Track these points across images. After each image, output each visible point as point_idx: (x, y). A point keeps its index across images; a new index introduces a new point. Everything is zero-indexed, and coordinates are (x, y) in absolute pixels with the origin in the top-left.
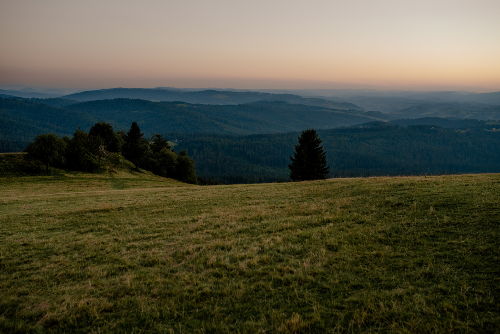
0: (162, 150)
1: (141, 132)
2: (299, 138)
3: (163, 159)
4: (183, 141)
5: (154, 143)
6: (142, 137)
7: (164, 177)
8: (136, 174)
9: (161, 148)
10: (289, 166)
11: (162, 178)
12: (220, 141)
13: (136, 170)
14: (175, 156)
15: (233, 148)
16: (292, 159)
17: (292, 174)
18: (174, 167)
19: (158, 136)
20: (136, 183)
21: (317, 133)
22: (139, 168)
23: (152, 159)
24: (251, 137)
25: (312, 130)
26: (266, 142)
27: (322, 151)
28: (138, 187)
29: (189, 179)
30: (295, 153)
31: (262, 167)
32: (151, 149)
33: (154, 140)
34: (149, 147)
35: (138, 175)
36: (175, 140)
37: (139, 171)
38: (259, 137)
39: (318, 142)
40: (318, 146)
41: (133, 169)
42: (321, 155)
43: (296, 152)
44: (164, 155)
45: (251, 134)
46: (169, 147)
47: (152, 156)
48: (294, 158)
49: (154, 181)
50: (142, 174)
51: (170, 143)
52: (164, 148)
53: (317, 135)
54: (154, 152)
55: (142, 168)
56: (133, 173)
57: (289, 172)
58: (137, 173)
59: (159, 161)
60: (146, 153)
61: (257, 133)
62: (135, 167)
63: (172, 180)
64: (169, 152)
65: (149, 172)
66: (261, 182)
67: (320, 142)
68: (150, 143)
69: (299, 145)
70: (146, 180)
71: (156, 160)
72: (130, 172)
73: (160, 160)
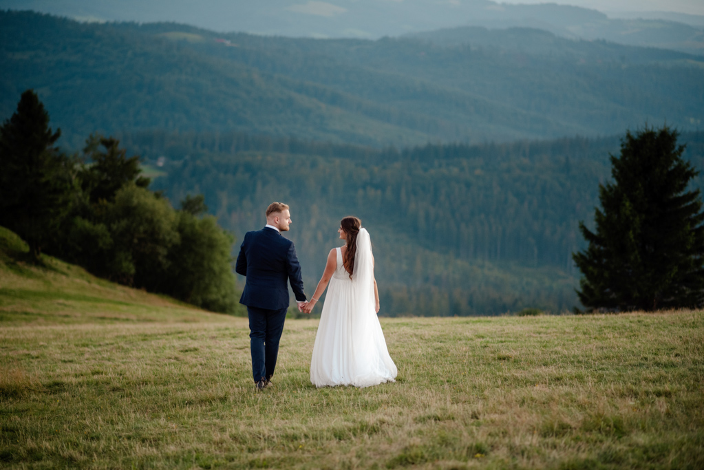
0: (120, 194)
1: (52, 126)
2: (614, 160)
3: (124, 223)
4: (185, 165)
5: (92, 169)
6: (55, 145)
7: (127, 289)
8: (31, 276)
9: (118, 186)
10: (575, 257)
11: (120, 291)
12: (314, 165)
13: (32, 259)
14: (166, 213)
15: (361, 192)
16: (588, 235)
17: (586, 288)
18: (163, 251)
19: (109, 143)
20: (34, 306)
21: (679, 142)
22: (42, 255)
23: (87, 224)
24: (425, 155)
25: (664, 134)
26: (478, 172)
27: (695, 207)
28: (41, 320)
29: (213, 297)
30: (598, 213)
31: (459, 262)
32: (84, 186)
33: (95, 158)
34: (76, 181)
35: (39, 277)
36: (156, 158)
37: (40, 264)
38: (453, 153)
39: (685, 174)
40: (681, 188)
41: (21, 256)
42: (694, 222)
43: (602, 210)
44: (129, 211)
45: (423, 143)
46: (143, 183)
47: (85, 214)
48: (592, 227)
49: (96, 300)
50: (50, 275)
51: (146, 171)
52: (130, 188)
53: (681, 149)
54: (94, 199)
55: (49, 252)
56: (20, 272)
57: (573, 280)
58: (34, 270)
59: (110, 229)
60: (65, 203)
61: (444, 142)
62: (25, 248)
63: (153, 298)
64: (145, 198)
65: (75, 268)
66: (455, 311)
67: (691, 174)
68: (78, 167)
69: (615, 183)
70: (68, 297)
71: (101, 228)
72: (11, 265)
73: (114, 227)
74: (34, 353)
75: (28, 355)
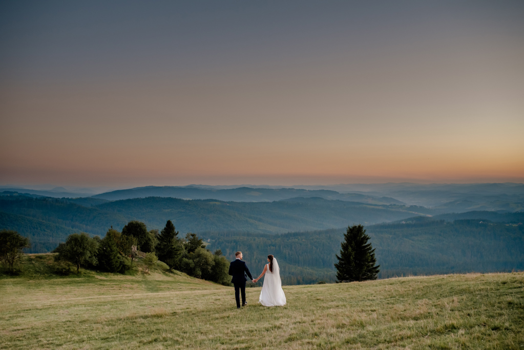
0: (196, 250)
1: (176, 231)
2: (345, 235)
3: (198, 259)
4: (216, 241)
5: (188, 243)
6: (177, 236)
7: (199, 279)
8: (170, 276)
9: (196, 248)
10: (335, 265)
11: (197, 280)
12: (254, 240)
13: (170, 271)
14: (210, 256)
15: (269, 247)
16: (338, 258)
17: (338, 274)
18: (210, 268)
19: (193, 235)
20: (171, 286)
21: (364, 229)
22: (173, 270)
23: (187, 260)
24: (288, 236)
25: (359, 226)
26: (303, 240)
27: (370, 248)
28: (173, 290)
29: (225, 281)
30: (341, 251)
31: (299, 268)
32: (186, 249)
33: (189, 240)
34: (183, 247)
35: (172, 277)
36: (207, 239)
37: (172, 272)
38: (296, 235)
39: (366, 239)
40: (366, 243)
41: (167, 270)
42: (370, 253)
43: (342, 250)
44: (199, 256)
45: (287, 232)
46: (203, 247)
47: (186, 257)
48: (340, 256)
49: (190, 283)
50: (176, 276)
51: (205, 243)
52: (199, 248)
53: (365, 231)
54: (189, 252)
55: (175, 269)
56: (167, 275)
57: (334, 272)
58: (171, 274)
59: (193, 261)
60: (180, 254)
61: (293, 232)
62: (168, 268)
63: (207, 282)
64: (204, 251)
65: (183, 273)
66: (299, 283)
67: (368, 239)
68: (184, 243)
69: (345, 242)
70: (181, 283)
71: (191, 261)
72: (164, 273)
73: (195, 260)
74: (169, 302)
75: (167, 303)
